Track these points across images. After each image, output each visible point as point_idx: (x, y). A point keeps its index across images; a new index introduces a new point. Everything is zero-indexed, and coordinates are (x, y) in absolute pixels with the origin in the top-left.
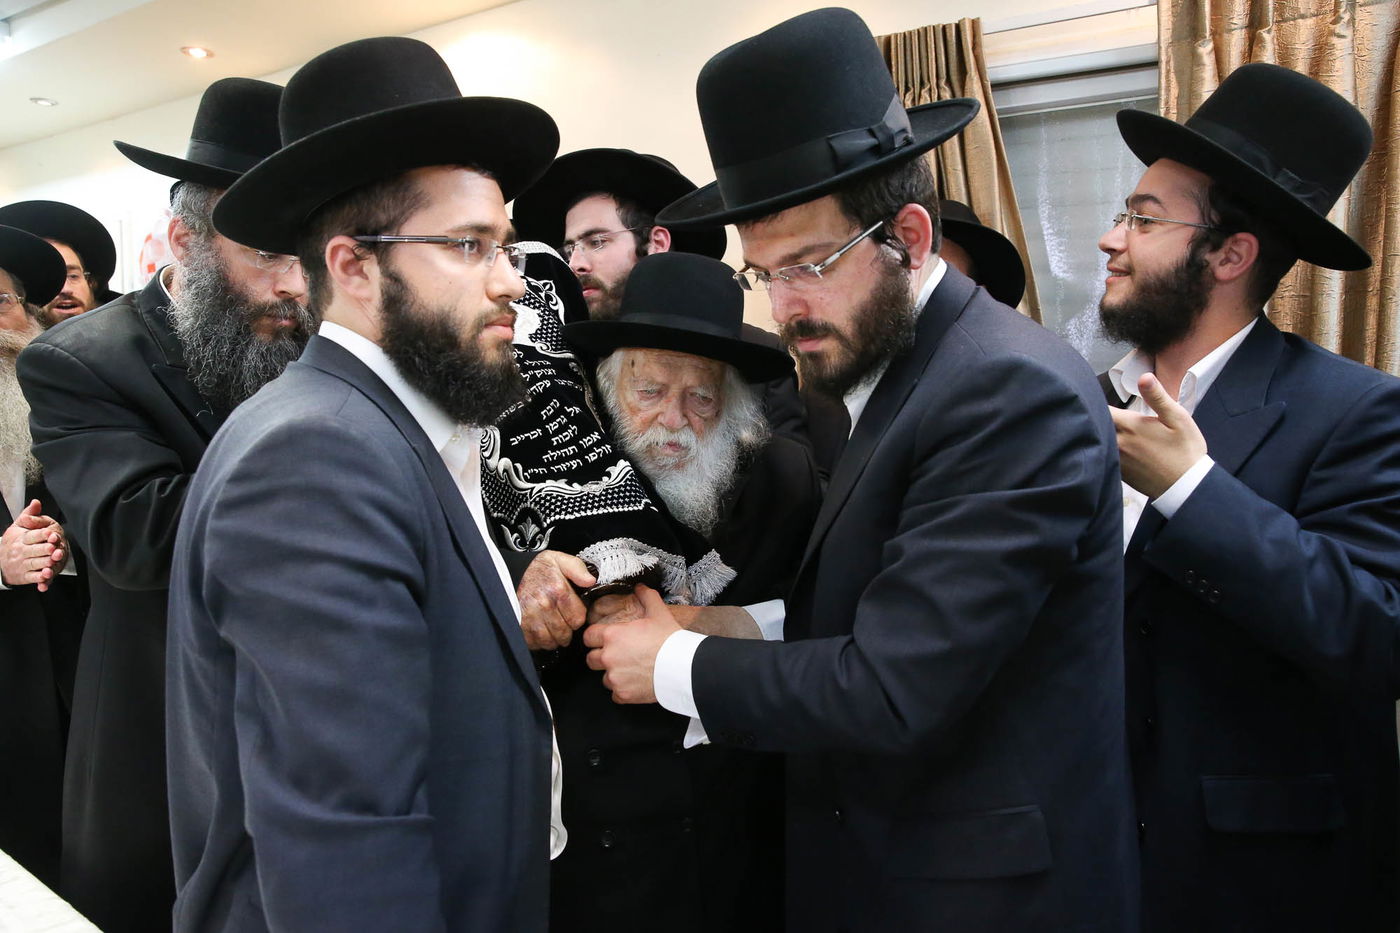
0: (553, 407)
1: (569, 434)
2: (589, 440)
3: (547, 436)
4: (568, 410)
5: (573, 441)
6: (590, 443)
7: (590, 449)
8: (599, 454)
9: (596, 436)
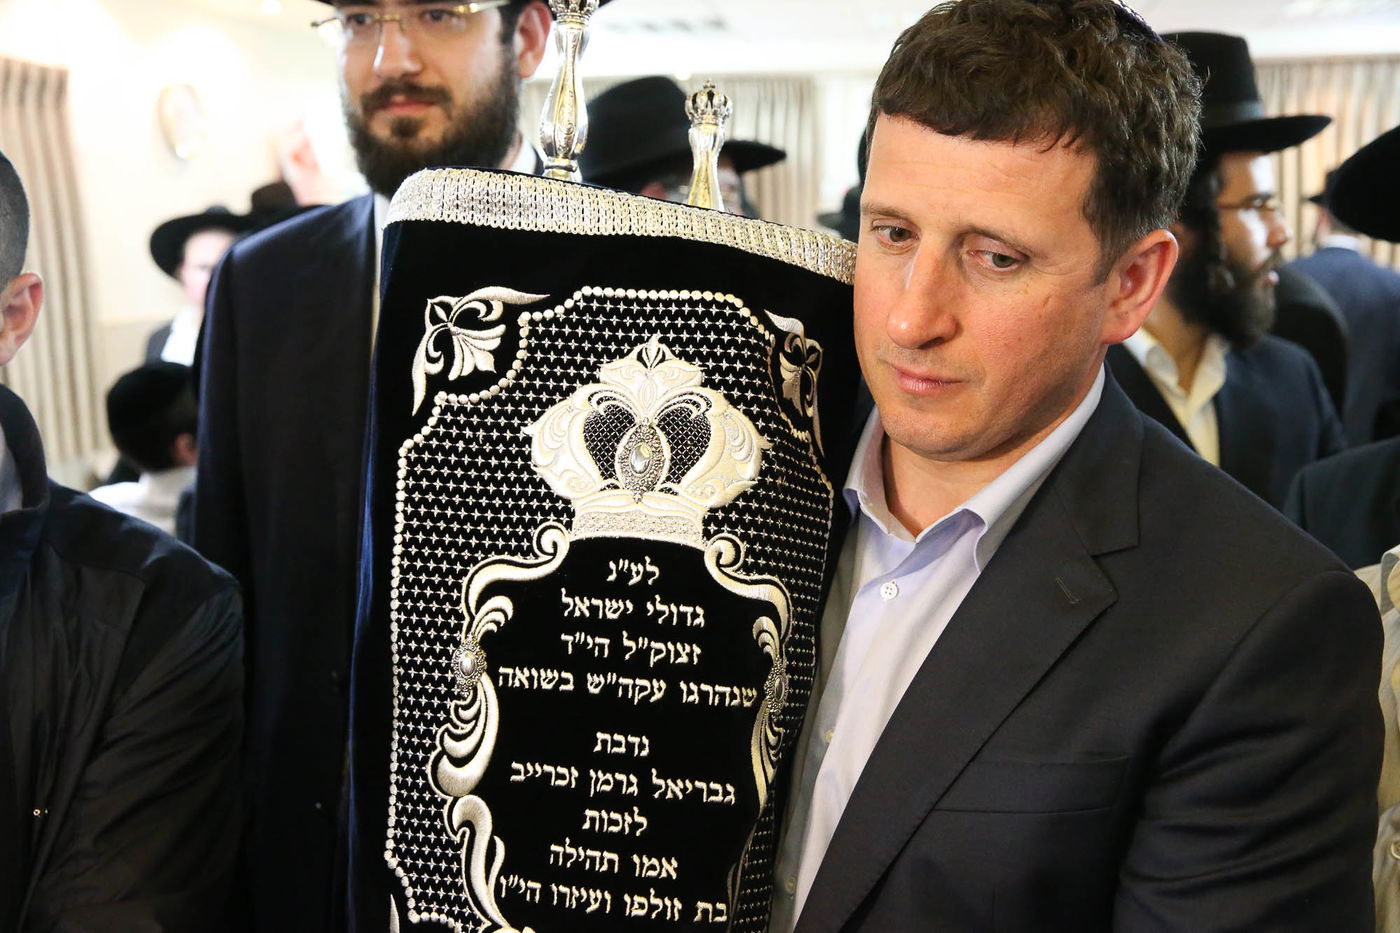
0: (630, 746)
1: (622, 822)
2: (652, 867)
3: (580, 797)
4: (656, 781)
5: (624, 844)
6: (652, 873)
7: (642, 886)
8: (653, 908)
9: (670, 868)
